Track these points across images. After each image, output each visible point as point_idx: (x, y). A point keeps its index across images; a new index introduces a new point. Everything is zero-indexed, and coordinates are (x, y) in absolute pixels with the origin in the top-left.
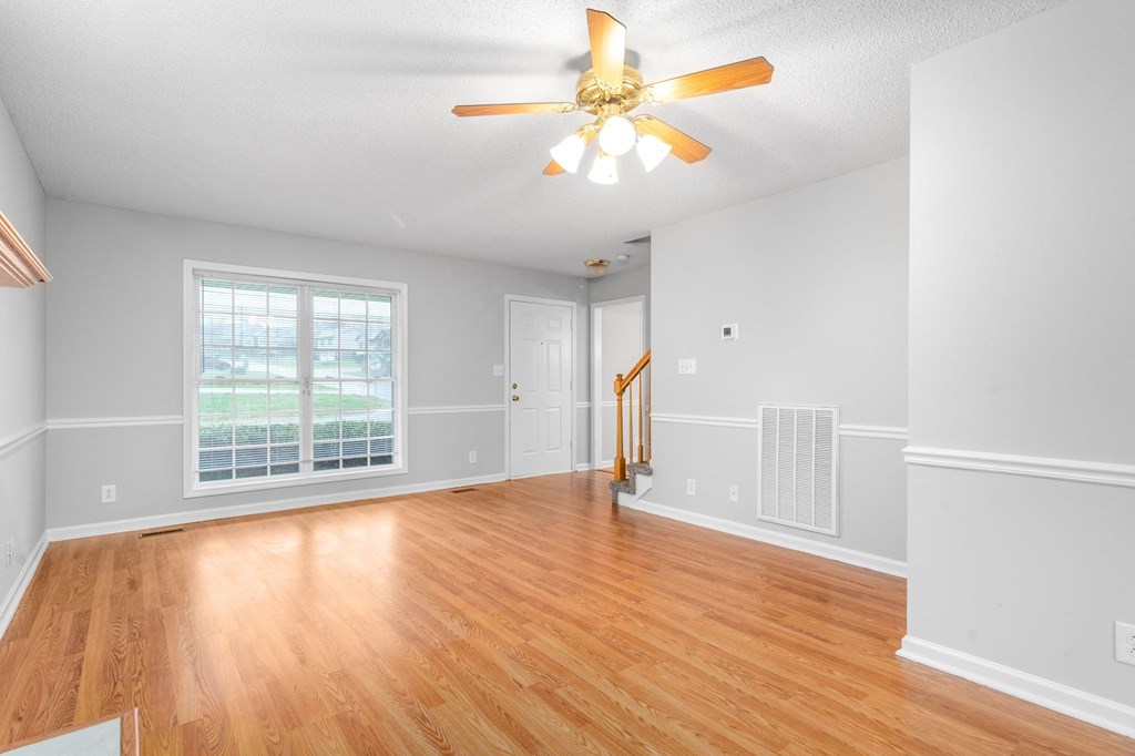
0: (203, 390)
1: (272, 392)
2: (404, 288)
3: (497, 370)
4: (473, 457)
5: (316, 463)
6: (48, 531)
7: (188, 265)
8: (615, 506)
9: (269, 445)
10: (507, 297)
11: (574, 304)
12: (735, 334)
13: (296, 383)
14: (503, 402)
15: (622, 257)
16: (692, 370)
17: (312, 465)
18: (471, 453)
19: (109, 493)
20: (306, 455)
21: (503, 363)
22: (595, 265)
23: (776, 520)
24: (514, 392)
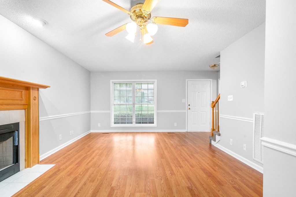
2: (156, 81)
3: (183, 101)
4: (175, 124)
5: (136, 122)
6: (91, 130)
7: (112, 81)
8: (211, 144)
9: (126, 118)
10: (187, 80)
11: (211, 80)
13: (132, 104)
14: (185, 110)
16: (232, 100)
18: (175, 123)
19: (99, 125)
20: (134, 120)
21: (185, 99)
22: (213, 66)
23: (260, 161)
24: (189, 107)
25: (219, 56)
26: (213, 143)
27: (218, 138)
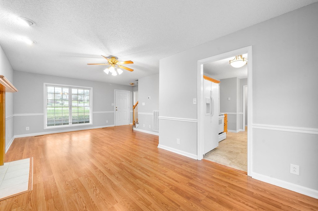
0: (48, 109)
1: (63, 109)
2: (92, 88)
3: (113, 104)
4: (107, 122)
6: (14, 136)
7: (45, 84)
8: (133, 130)
9: (62, 119)
10: (115, 90)
11: (129, 91)
12: (150, 98)
13: (68, 107)
14: (114, 111)
15: (136, 83)
16: (144, 105)
17: (72, 123)
19: (28, 128)
20: (70, 121)
22: (132, 84)
23: (155, 130)
24: (116, 109)
25: (138, 80)
26: (134, 129)
27: (137, 125)
